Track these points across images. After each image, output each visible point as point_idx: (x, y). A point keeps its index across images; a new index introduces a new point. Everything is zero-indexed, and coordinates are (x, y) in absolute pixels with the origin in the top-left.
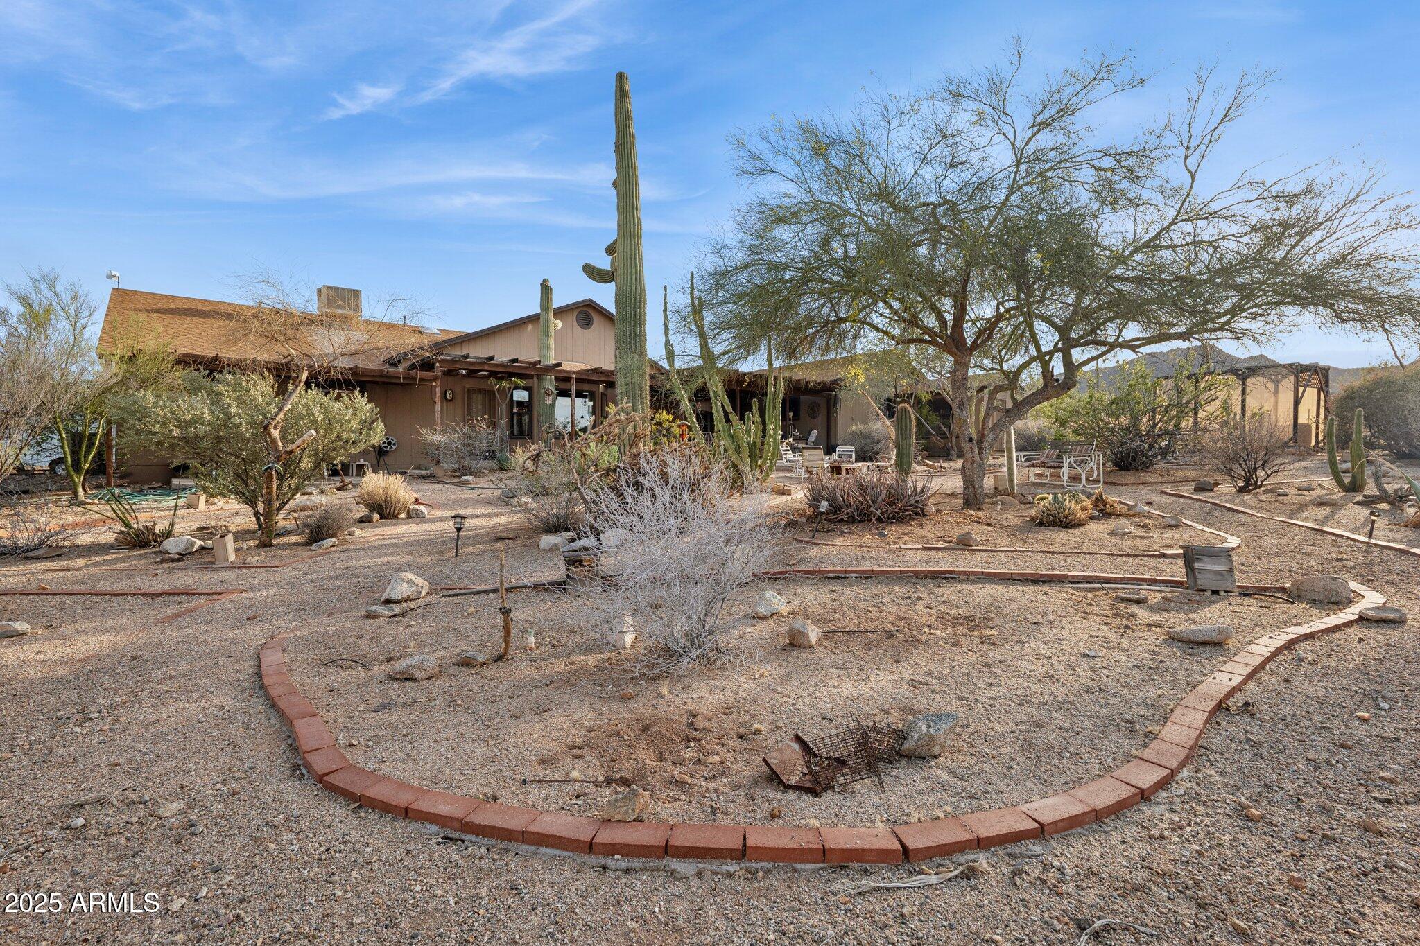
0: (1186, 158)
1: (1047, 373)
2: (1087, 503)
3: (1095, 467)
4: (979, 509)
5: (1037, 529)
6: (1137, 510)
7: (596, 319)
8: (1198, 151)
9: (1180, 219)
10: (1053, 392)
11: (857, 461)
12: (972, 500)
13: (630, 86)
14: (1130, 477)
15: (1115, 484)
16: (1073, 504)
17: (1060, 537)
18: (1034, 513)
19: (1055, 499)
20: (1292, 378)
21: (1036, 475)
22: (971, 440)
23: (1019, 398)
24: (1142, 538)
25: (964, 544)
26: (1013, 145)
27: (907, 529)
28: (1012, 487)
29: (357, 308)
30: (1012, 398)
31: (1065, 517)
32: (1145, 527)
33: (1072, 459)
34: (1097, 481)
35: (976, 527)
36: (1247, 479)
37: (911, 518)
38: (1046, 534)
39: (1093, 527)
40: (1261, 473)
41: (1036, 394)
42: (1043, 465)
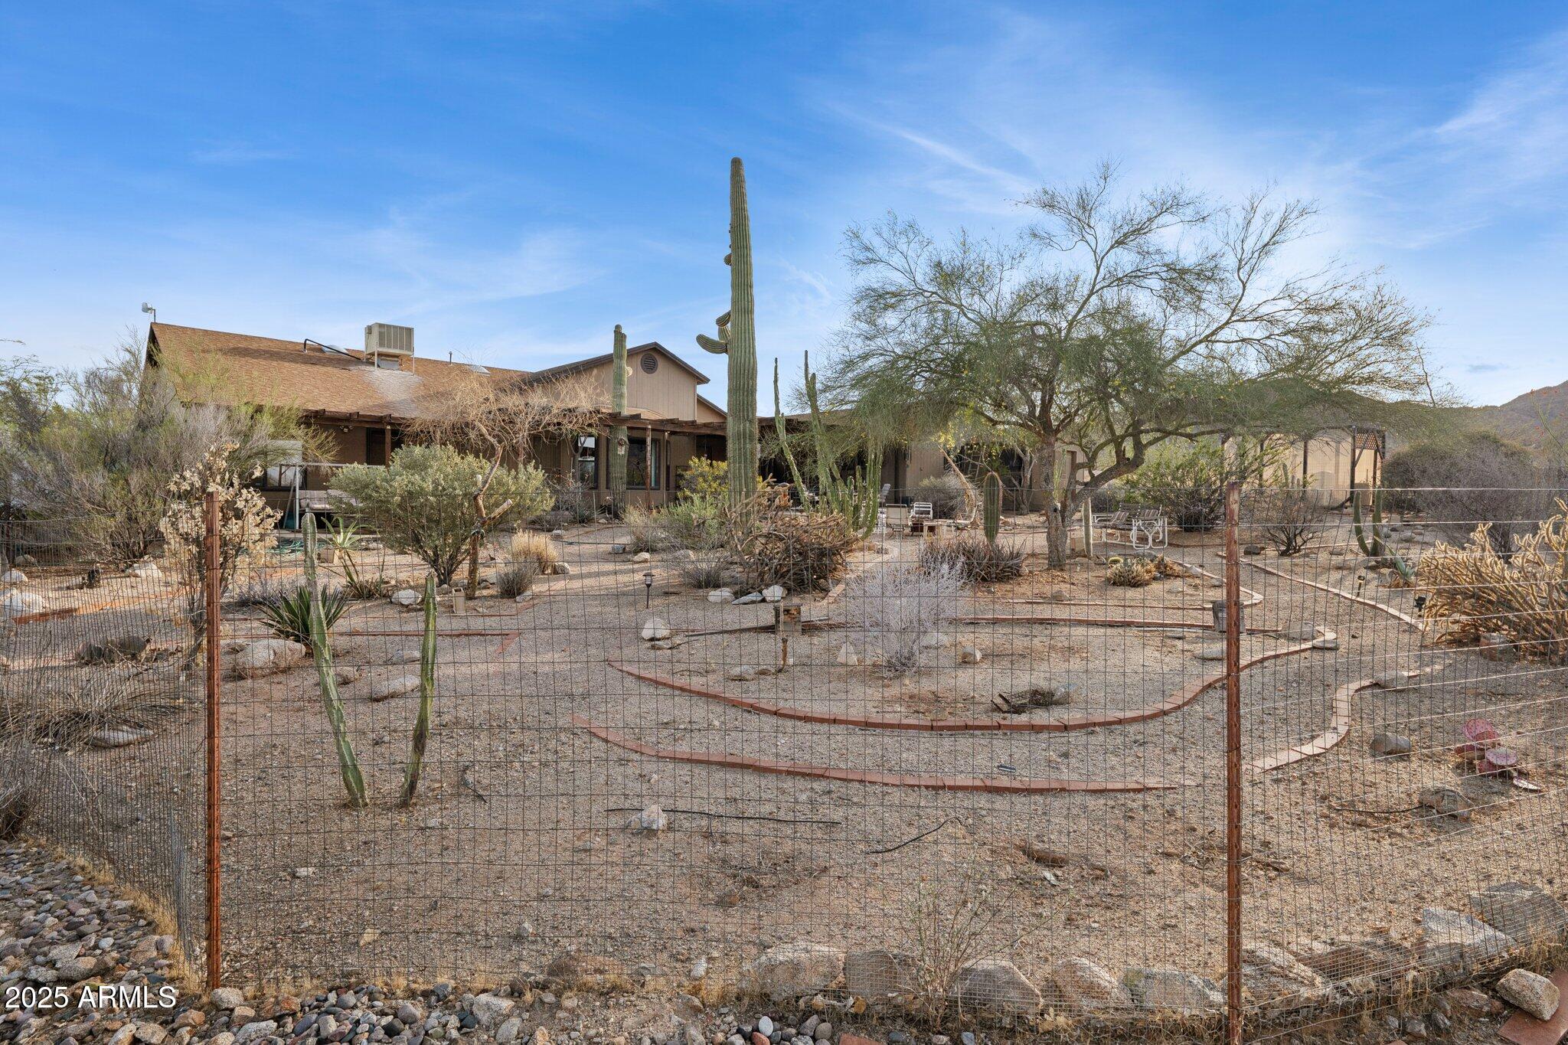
0: (1239, 269)
1: (1120, 454)
2: (1151, 566)
3: (1161, 530)
4: (1062, 570)
5: (1111, 587)
6: (1193, 571)
7: (661, 363)
8: (1248, 265)
9: (1234, 318)
10: (1124, 469)
11: (935, 517)
12: (1057, 560)
13: (747, 171)
14: (1193, 539)
15: (1178, 546)
16: (1139, 567)
17: (1131, 593)
18: (1109, 573)
19: (1125, 564)
20: (1350, 440)
21: (1108, 535)
22: (1055, 510)
23: (1096, 473)
24: (1191, 595)
25: (1057, 599)
26: (1095, 252)
27: (1008, 587)
28: (1089, 551)
29: (410, 346)
30: (1090, 472)
31: (1133, 578)
32: (1196, 587)
33: (1140, 522)
34: (1162, 542)
35: (1063, 585)
36: (1289, 545)
37: (1009, 578)
38: (1119, 591)
39: (1156, 587)
40: (1299, 540)
41: (1110, 470)
42: (1114, 527)
